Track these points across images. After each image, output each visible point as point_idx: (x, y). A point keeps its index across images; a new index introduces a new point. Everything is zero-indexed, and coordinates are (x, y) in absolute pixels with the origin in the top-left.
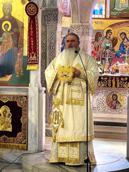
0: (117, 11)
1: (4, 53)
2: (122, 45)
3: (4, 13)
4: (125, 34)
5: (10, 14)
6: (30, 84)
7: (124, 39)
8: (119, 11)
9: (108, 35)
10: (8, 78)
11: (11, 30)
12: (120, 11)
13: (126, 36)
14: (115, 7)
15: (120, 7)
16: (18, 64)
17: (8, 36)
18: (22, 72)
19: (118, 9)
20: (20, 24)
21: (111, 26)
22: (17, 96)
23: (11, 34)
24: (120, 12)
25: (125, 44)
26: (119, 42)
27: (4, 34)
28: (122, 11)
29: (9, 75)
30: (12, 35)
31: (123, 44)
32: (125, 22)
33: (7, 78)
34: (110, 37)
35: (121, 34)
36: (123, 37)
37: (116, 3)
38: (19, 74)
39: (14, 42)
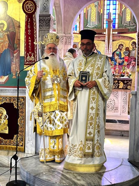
4: (95, 46)
5: (5, 13)
8: (90, 28)
10: (4, 79)
11: (7, 30)
13: (96, 48)
16: (14, 64)
17: (4, 36)
18: (18, 73)
20: (16, 24)
22: (14, 98)
28: (93, 28)
29: (5, 76)
30: (8, 35)
38: (16, 75)
39: (10, 42)
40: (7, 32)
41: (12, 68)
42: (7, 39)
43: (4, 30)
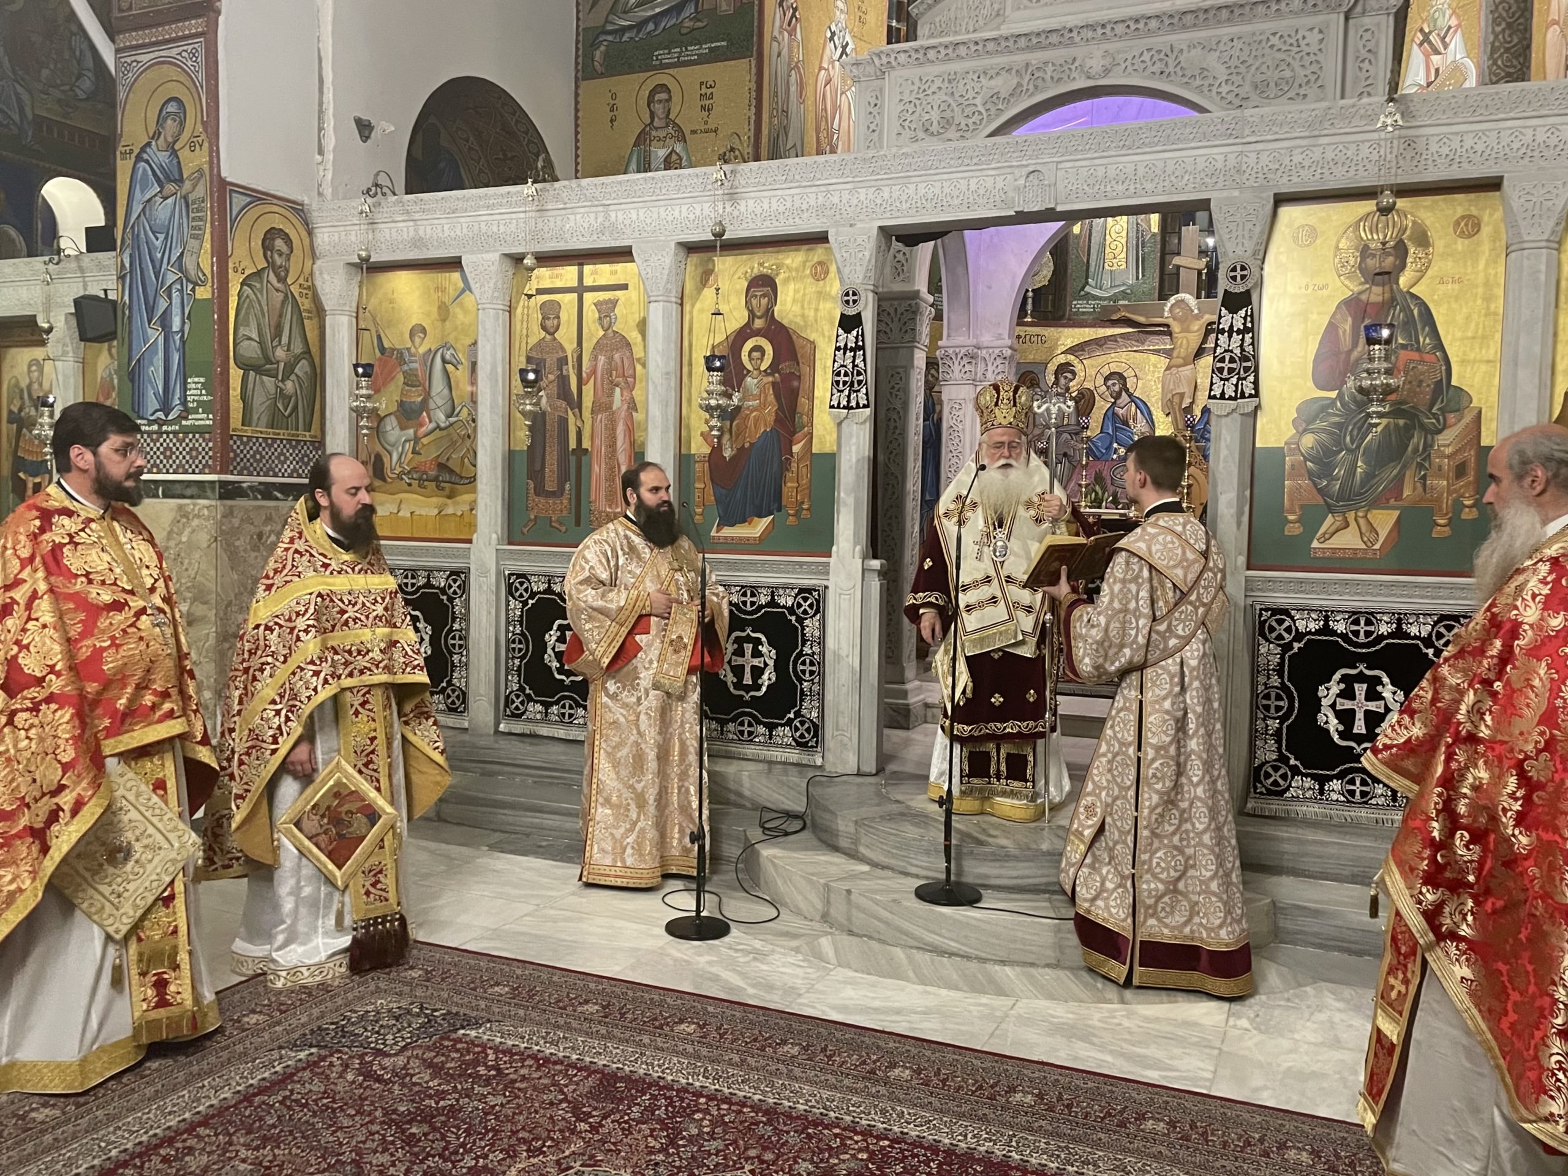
0: (1095, 298)
1: (747, 445)
2: (1111, 416)
3: (751, 312)
4: (1121, 377)
5: (769, 313)
6: (834, 548)
7: (1117, 396)
8: (1100, 299)
9: (1062, 381)
10: (759, 527)
11: (774, 368)
12: (1105, 299)
13: (1125, 384)
14: (1087, 283)
15: (1107, 283)
16: (791, 480)
17: (763, 389)
18: (805, 506)
19: (1096, 292)
20: (803, 347)
21: (1071, 351)
23: (770, 379)
24: (1106, 303)
25: (1120, 412)
26: (1101, 406)
27: (749, 379)
28: (1114, 298)
29: (761, 516)
30: (774, 384)
31: (1114, 413)
32: (1123, 336)
33: (755, 527)
34: (1068, 389)
35: (1107, 379)
36: (1117, 388)
37: (1092, 269)
38: (797, 514)
39: (780, 408)
40: (772, 374)
41: (785, 490)
42: (771, 398)
43: (763, 368)
